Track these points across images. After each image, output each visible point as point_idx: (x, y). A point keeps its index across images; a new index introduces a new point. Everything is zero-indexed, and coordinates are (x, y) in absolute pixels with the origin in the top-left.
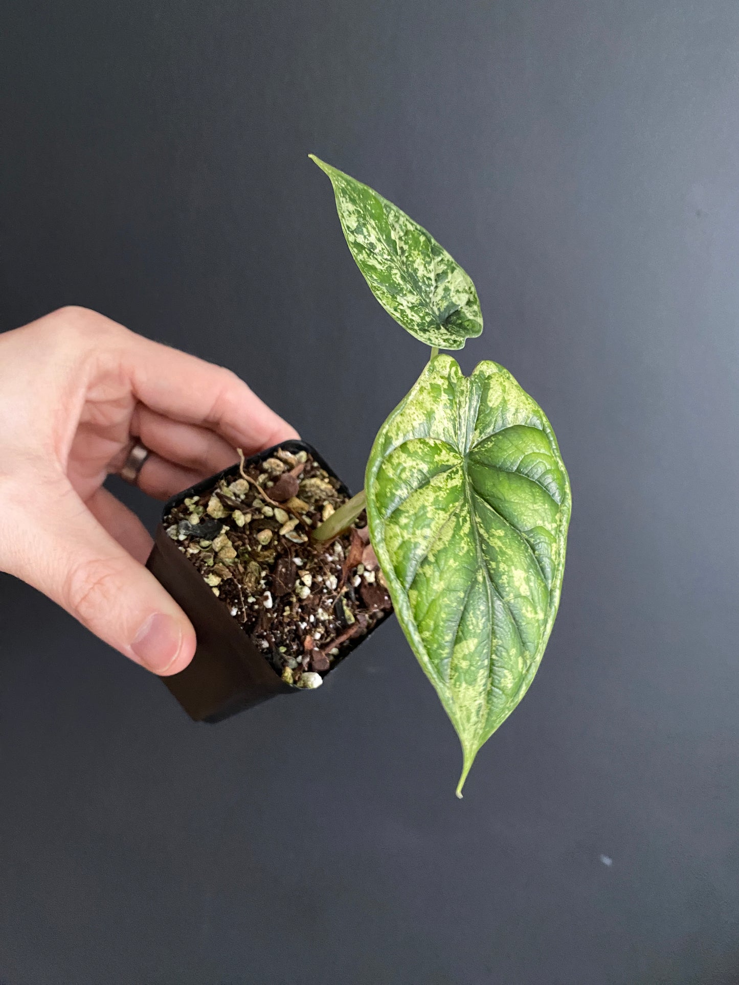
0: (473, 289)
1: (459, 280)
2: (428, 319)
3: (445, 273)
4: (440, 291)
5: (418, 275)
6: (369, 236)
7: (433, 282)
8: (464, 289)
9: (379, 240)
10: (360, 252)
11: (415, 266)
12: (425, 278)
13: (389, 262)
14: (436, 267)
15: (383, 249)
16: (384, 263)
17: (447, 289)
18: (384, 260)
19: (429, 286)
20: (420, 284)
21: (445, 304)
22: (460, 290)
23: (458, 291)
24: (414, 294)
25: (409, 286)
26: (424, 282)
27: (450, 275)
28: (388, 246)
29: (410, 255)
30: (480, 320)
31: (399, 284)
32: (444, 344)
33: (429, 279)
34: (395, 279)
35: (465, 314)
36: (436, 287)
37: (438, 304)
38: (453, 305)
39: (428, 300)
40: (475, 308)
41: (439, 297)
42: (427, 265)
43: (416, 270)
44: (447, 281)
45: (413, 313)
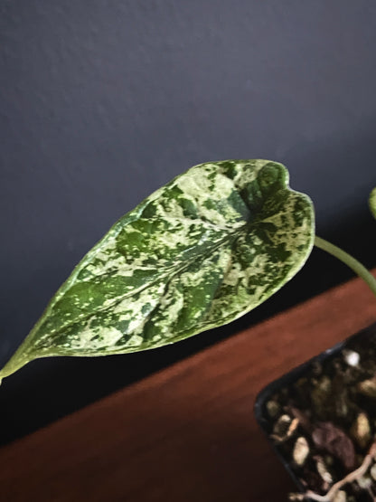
0: (209, 166)
1: (192, 182)
2: (258, 242)
3: (183, 203)
4: (209, 214)
5: (187, 244)
6: (131, 312)
7: (198, 222)
8: (209, 178)
9: (137, 296)
10: (158, 330)
11: (172, 246)
12: (192, 234)
13: (171, 288)
14: (173, 216)
15: (150, 293)
16: (172, 294)
17: (208, 205)
18: (168, 295)
19: (203, 230)
20: (200, 243)
21: (231, 211)
22: (209, 184)
23: (211, 188)
24: (218, 256)
25: (206, 262)
26: (198, 237)
27: (186, 196)
28: (143, 283)
29: (156, 252)
30: (260, 164)
31: (205, 277)
32: (305, 226)
33: (192, 227)
34: (198, 283)
35: (248, 184)
36: (204, 219)
37: (230, 221)
38: (232, 199)
39: (225, 235)
40: (239, 167)
41: (220, 217)
42: (170, 228)
43: (180, 248)
44: (194, 202)
45: (253, 264)
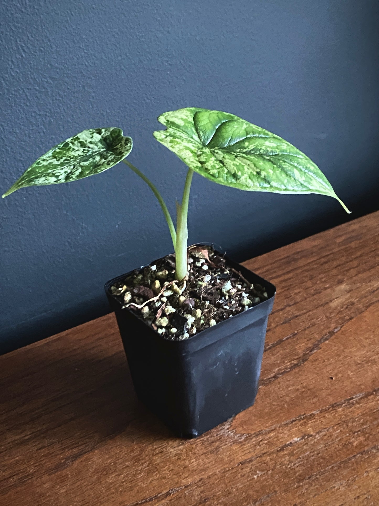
0: (91, 130)
1: (84, 136)
3: (80, 142)
4: (91, 146)
5: (82, 155)
6: (60, 173)
7: (86, 149)
8: (91, 134)
9: (62, 169)
10: (71, 177)
11: (76, 155)
12: (84, 152)
13: (76, 166)
14: (77, 146)
15: (68, 168)
16: (77, 168)
17: (91, 143)
18: (75, 168)
19: (89, 151)
21: (100, 145)
22: (91, 136)
23: (92, 137)
24: (95, 158)
25: (90, 159)
26: (87, 153)
27: (81, 140)
28: (64, 166)
29: (69, 157)
30: (112, 129)
31: (90, 163)
32: (129, 145)
33: (84, 150)
34: (87, 165)
35: (107, 136)
36: (89, 147)
37: (100, 148)
38: (100, 141)
39: (97, 153)
40: (103, 130)
41: (96, 147)
42: (75, 150)
43: (79, 156)
44: (85, 142)
45: (109, 158)
